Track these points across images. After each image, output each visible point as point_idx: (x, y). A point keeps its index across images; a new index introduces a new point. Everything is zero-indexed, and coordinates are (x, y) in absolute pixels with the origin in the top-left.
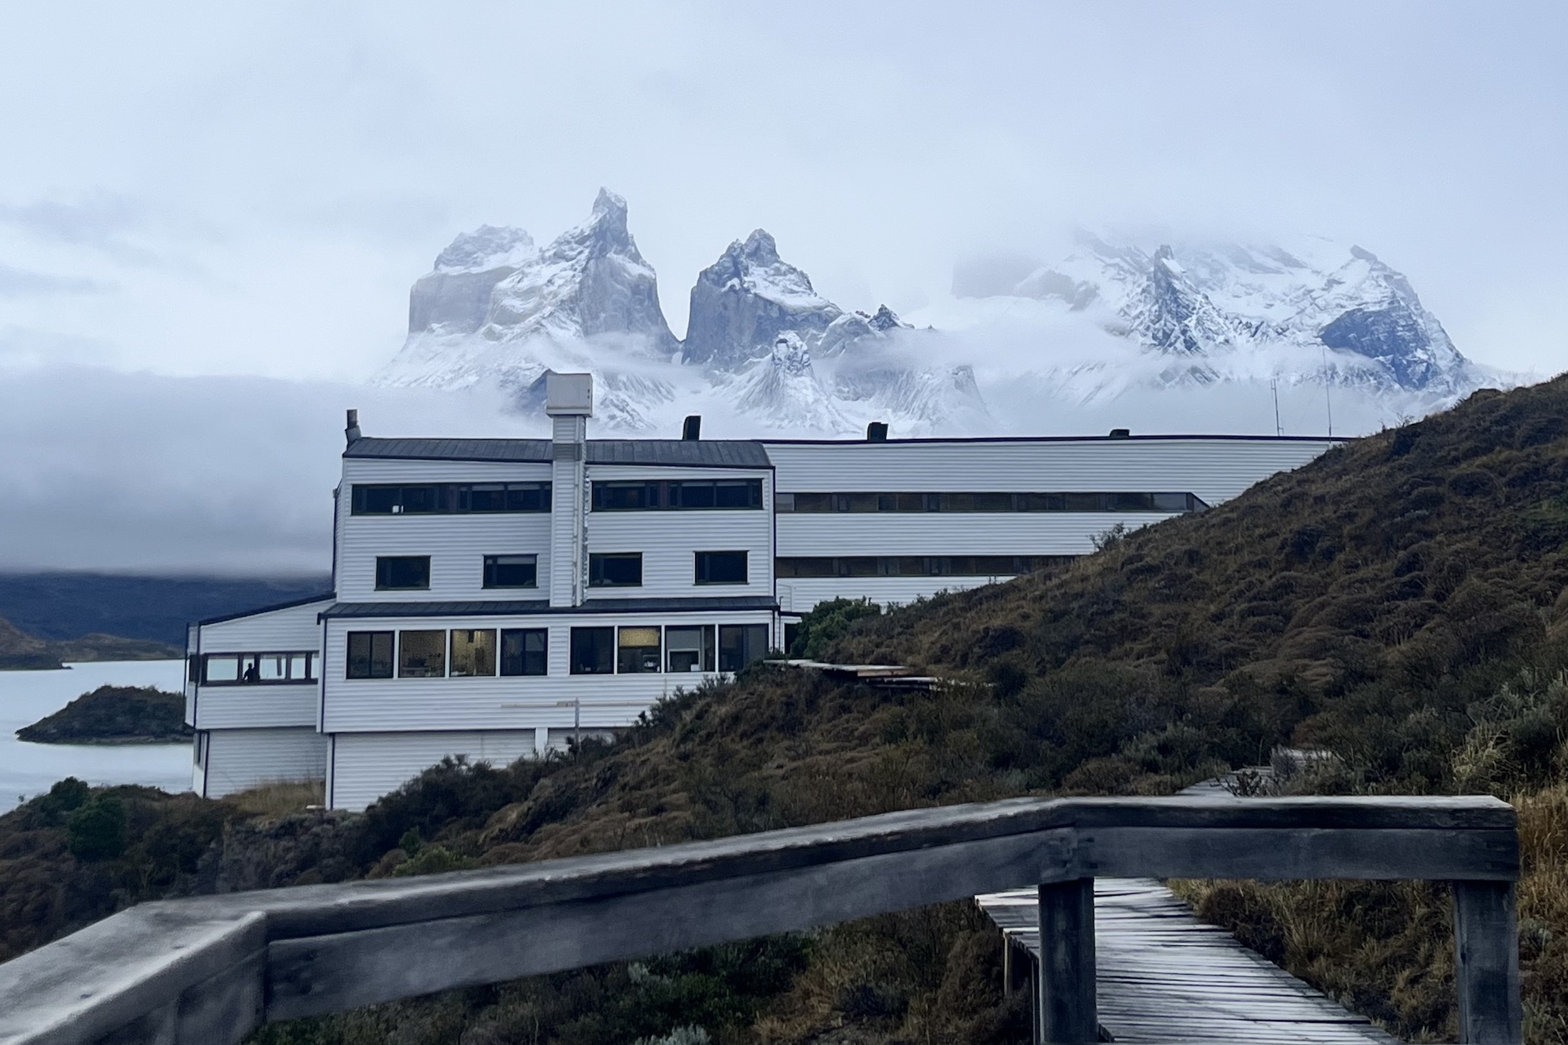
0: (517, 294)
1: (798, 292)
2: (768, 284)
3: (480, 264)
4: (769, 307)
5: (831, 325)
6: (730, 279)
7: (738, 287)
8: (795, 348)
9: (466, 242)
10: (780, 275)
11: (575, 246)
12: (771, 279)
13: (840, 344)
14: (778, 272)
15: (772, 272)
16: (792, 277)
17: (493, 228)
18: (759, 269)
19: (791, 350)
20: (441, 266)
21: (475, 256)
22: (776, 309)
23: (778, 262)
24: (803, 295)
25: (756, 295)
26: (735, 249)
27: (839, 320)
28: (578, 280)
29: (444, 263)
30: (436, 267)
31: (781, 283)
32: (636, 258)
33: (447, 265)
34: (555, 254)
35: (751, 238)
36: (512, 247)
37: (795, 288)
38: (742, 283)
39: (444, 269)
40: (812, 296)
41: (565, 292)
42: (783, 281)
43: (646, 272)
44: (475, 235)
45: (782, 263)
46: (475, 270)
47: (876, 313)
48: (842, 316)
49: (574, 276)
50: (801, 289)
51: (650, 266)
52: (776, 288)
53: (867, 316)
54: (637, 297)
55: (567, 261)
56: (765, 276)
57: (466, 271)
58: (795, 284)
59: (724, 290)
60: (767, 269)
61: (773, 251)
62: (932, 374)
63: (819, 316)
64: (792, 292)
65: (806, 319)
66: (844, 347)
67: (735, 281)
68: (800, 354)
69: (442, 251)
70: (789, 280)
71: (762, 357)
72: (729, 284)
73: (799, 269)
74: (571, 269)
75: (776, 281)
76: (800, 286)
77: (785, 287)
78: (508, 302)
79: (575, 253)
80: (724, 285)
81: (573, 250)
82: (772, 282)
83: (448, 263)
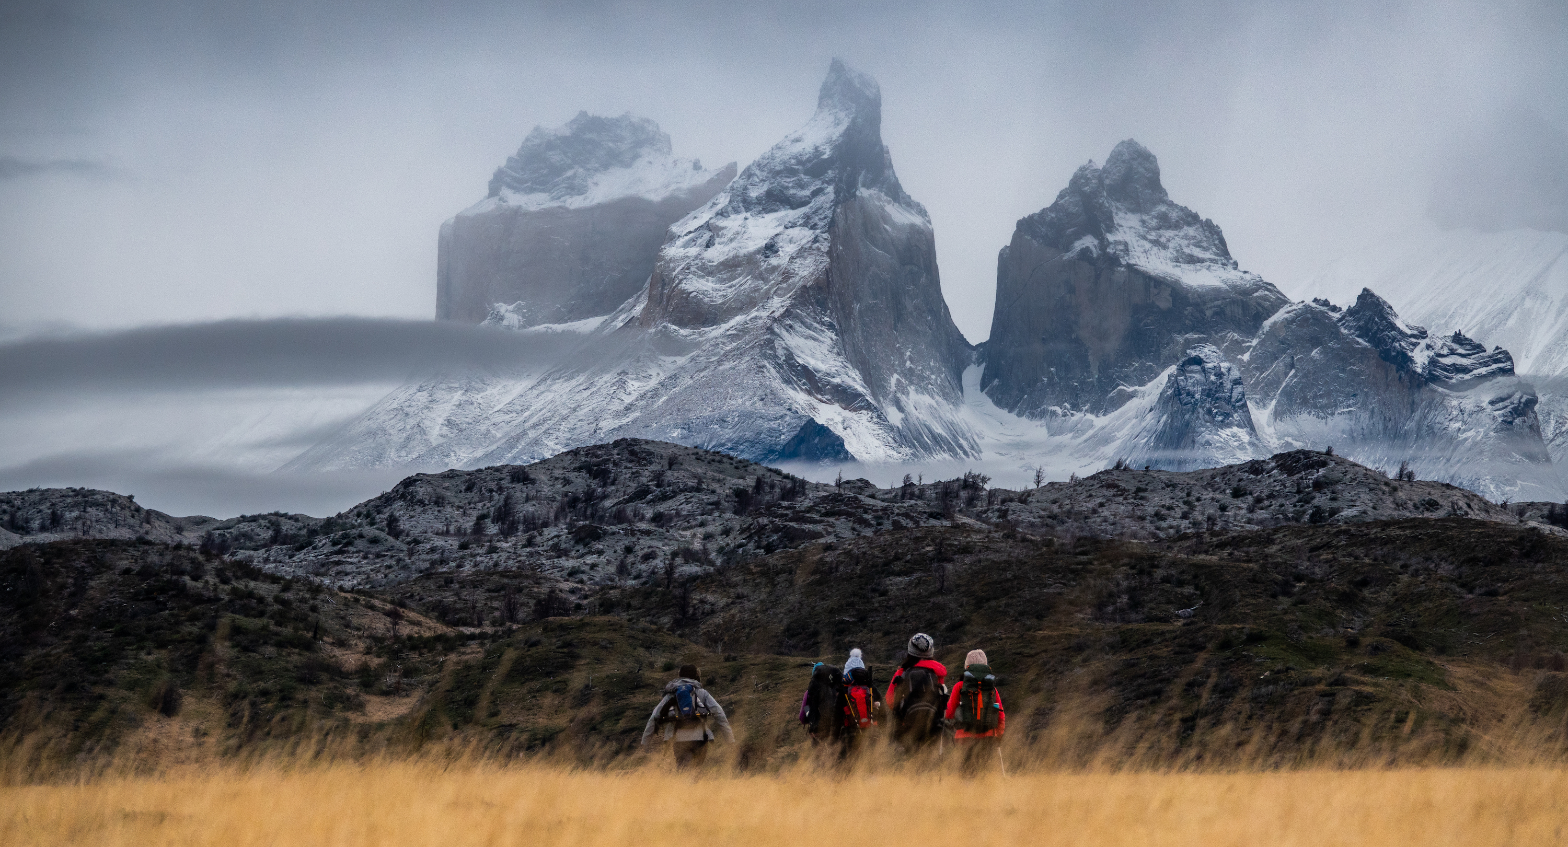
0: (707, 271)
1: (1201, 261)
2: (1148, 245)
3: (580, 190)
4: (1154, 291)
5: (1267, 324)
6: (1078, 236)
7: (1095, 253)
8: (1220, 375)
9: (550, 146)
10: (1169, 228)
11: (806, 178)
12: (1153, 236)
13: (1284, 359)
14: (1165, 222)
15: (1154, 223)
16: (1191, 231)
17: (599, 118)
18: (1130, 216)
19: (1213, 378)
20: (506, 192)
21: (570, 173)
22: (1166, 293)
23: (1164, 202)
24: (1215, 267)
25: (1130, 267)
26: (1087, 179)
27: (1280, 315)
28: (825, 247)
29: (510, 186)
30: (494, 190)
31: (1171, 245)
32: (896, 193)
33: (517, 190)
34: (769, 194)
35: (1115, 158)
36: (636, 157)
37: (1198, 253)
38: (1104, 244)
39: (514, 199)
40: (1230, 268)
41: (806, 270)
42: (1176, 239)
43: (918, 220)
44: (568, 133)
45: (1171, 204)
46: (575, 202)
47: (1353, 302)
48: (1287, 308)
49: (815, 240)
50: (1207, 255)
51: (918, 205)
52: (1163, 253)
53: (1335, 309)
54: (908, 268)
55: (793, 208)
56: (1142, 230)
57: (555, 204)
58: (1198, 245)
59: (1067, 256)
60: (1145, 217)
61: (1154, 183)
62: (1465, 423)
63: (1245, 306)
64: (1192, 260)
65: (1220, 313)
66: (1292, 366)
67: (1089, 242)
68: (1228, 386)
69: (503, 163)
70: (1186, 237)
71: (1142, 383)
72: (1078, 245)
73: (1203, 217)
74: (805, 225)
75: (1163, 240)
76: (1206, 249)
77: (1179, 251)
78: (696, 285)
79: (807, 193)
80: (1068, 249)
81: (802, 186)
82: (1156, 243)
83: (518, 186)
